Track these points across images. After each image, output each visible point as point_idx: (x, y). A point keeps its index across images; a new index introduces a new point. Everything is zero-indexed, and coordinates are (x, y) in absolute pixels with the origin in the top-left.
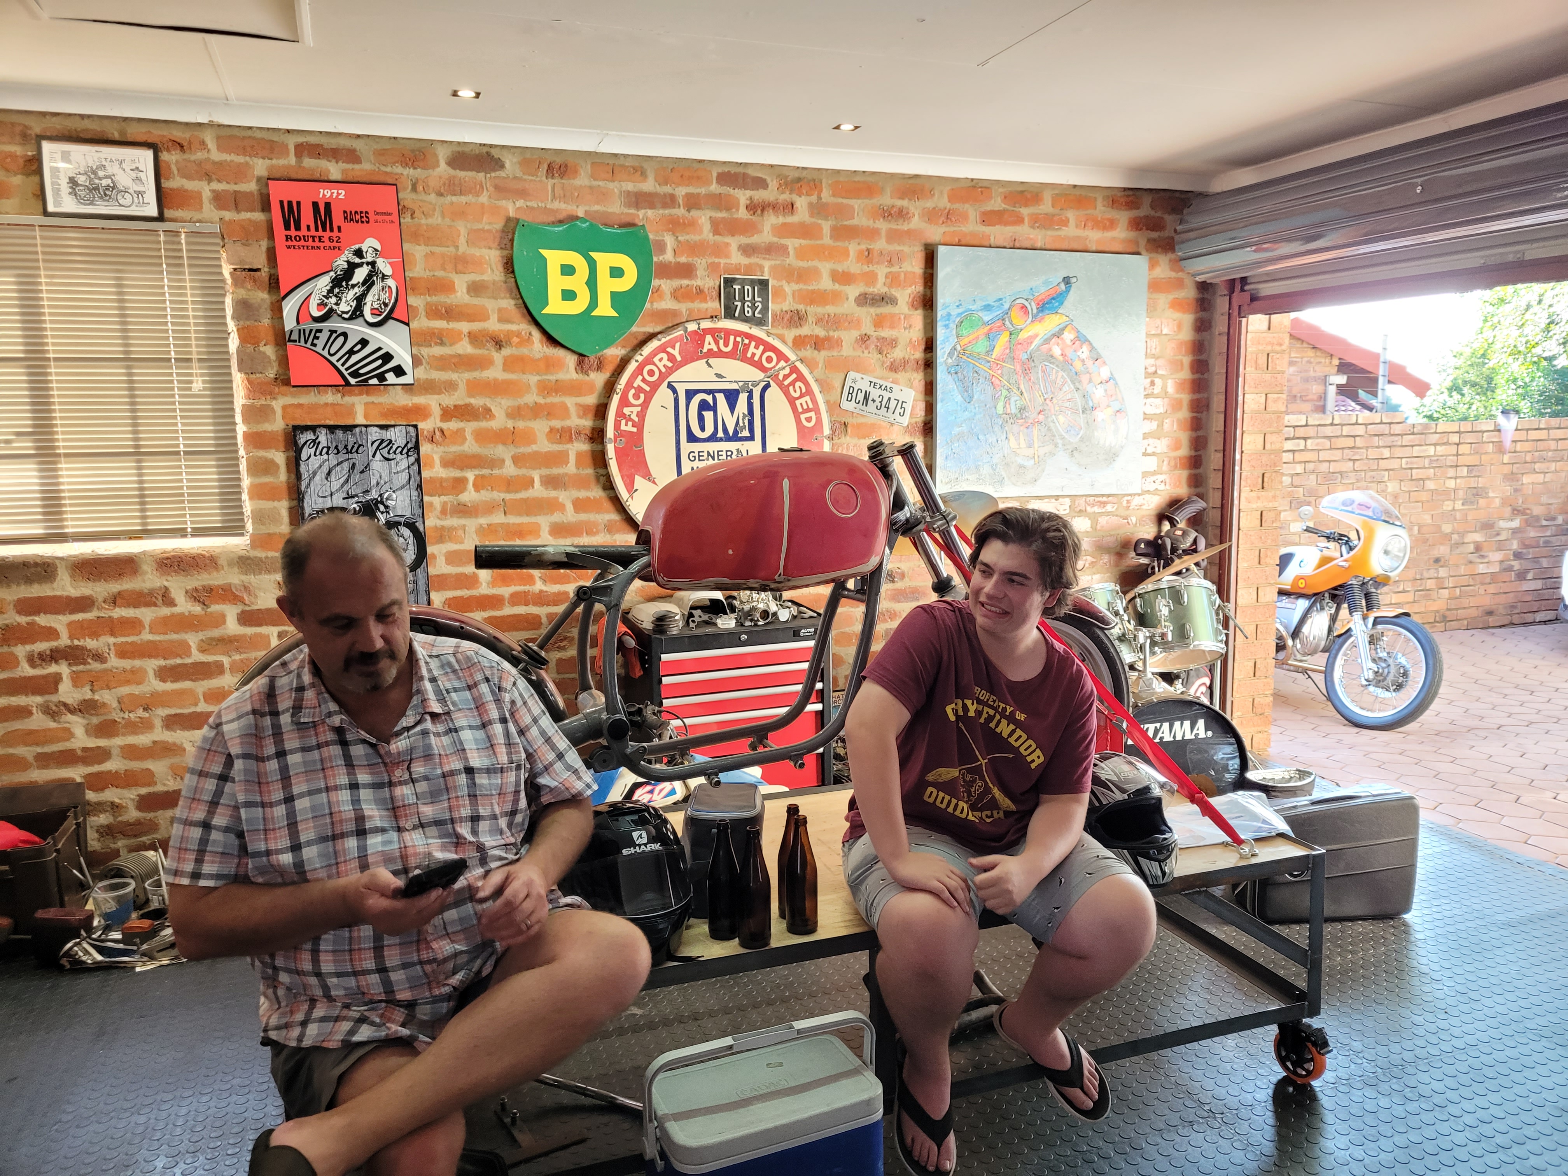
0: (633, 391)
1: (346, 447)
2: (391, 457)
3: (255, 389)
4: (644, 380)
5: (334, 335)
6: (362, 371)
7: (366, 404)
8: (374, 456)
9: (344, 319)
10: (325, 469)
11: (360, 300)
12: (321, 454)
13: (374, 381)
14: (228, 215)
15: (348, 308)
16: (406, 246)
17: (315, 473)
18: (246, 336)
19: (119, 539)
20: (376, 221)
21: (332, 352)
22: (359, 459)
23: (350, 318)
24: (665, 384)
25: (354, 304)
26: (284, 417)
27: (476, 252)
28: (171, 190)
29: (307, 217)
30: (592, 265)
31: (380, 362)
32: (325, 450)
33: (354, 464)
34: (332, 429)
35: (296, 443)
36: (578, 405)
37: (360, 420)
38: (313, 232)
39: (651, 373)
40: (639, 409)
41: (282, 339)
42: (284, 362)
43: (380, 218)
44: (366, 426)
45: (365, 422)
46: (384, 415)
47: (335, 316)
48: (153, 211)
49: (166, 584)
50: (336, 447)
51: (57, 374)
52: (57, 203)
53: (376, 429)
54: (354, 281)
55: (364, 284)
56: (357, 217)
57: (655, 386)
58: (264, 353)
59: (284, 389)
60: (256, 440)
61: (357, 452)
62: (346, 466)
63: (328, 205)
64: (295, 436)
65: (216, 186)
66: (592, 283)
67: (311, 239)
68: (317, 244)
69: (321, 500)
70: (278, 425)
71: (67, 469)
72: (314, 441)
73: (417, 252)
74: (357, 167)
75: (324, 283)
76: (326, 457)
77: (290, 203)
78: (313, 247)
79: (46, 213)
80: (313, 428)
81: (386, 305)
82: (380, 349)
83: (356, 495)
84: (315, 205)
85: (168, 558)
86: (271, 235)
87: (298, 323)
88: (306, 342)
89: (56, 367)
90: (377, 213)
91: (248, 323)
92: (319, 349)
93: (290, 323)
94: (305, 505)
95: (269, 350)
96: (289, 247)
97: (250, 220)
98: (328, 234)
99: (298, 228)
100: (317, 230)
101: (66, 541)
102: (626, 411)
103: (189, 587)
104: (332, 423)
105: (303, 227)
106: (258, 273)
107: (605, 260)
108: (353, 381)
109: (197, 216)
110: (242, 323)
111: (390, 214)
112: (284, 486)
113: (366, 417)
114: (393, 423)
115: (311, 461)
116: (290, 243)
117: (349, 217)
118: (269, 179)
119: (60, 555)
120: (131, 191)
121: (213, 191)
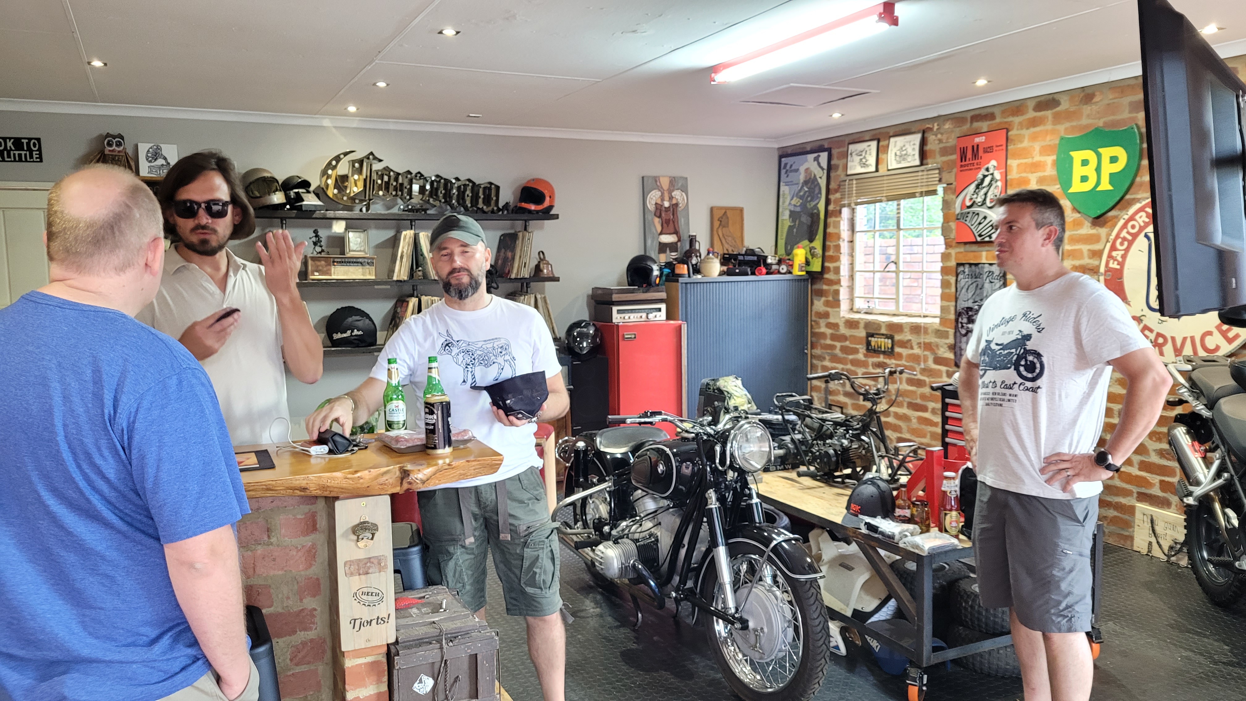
0: (1119, 240)
1: (975, 275)
2: (993, 281)
3: (948, 244)
4: (1128, 233)
5: (974, 215)
6: (983, 234)
7: (987, 251)
8: (986, 280)
9: (979, 206)
10: (966, 286)
12: (965, 278)
13: (988, 239)
15: (981, 200)
16: (1009, 162)
17: (962, 288)
18: (945, 218)
19: (898, 316)
20: (996, 150)
21: (972, 224)
22: (979, 281)
23: (982, 205)
24: (1143, 234)
25: (983, 197)
26: (956, 259)
27: (1042, 159)
28: (926, 151)
29: (969, 155)
30: (1099, 156)
32: (967, 276)
33: (978, 284)
34: (970, 265)
35: (957, 272)
36: (1089, 250)
37: (984, 261)
38: (971, 162)
39: (1133, 227)
40: (1123, 252)
41: (956, 218)
42: (956, 230)
43: (998, 148)
44: (984, 264)
47: (975, 205)
50: (972, 275)
52: (891, 165)
53: (987, 265)
54: (984, 185)
55: (988, 186)
56: (989, 150)
57: (1135, 236)
58: (950, 226)
59: (956, 244)
60: (944, 270)
61: (979, 277)
62: (975, 285)
63: (978, 146)
64: (958, 268)
66: (1098, 170)
67: (970, 165)
68: (972, 167)
69: (964, 302)
70: (952, 263)
72: (964, 271)
73: (1013, 163)
75: (973, 187)
76: (967, 280)
77: (964, 148)
78: (970, 169)
79: (889, 170)
80: (963, 265)
82: (991, 221)
84: (973, 147)
85: (913, 327)
86: (956, 166)
87: (961, 210)
88: (963, 220)
90: (997, 146)
91: (945, 211)
92: (967, 223)
93: (959, 210)
94: (958, 305)
95: (952, 225)
96: (961, 171)
97: (950, 159)
98: (976, 161)
99: (965, 160)
100: (973, 160)
102: (1114, 254)
104: (972, 262)
105: (967, 159)
107: (1107, 152)
108: (979, 239)
109: (934, 161)
110: (943, 211)
111: (1002, 145)
112: (952, 294)
115: (962, 282)
116: (962, 169)
117: (986, 150)
118: (958, 137)
120: (911, 155)
121: (940, 148)
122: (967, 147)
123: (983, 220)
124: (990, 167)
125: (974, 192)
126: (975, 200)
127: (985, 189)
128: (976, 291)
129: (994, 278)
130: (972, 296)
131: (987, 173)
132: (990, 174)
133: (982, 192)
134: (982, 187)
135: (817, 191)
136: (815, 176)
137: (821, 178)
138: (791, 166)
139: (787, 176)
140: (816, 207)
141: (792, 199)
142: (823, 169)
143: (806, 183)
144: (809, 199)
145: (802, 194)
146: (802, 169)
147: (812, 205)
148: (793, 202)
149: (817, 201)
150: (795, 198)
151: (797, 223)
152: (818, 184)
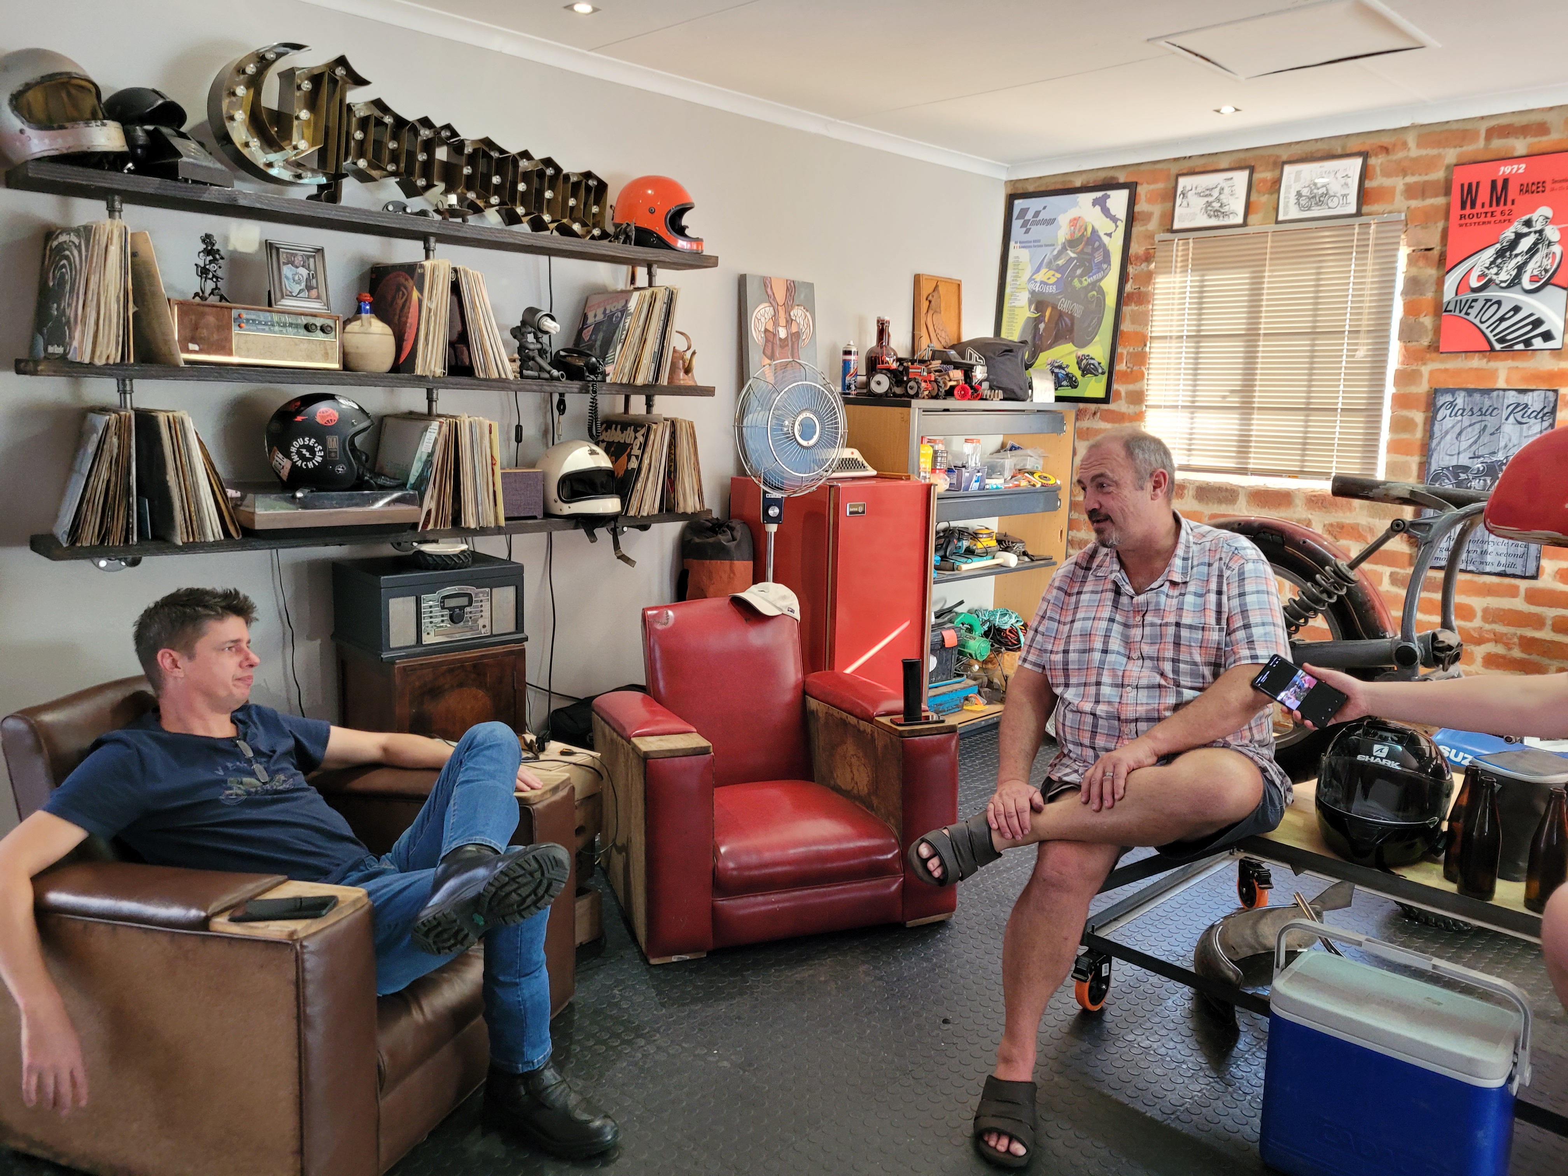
1: (1480, 410)
2: (1524, 420)
3: (1412, 356)
7: (1510, 368)
8: (1507, 419)
11: (1520, 268)
12: (1456, 415)
13: (1521, 346)
14: (1414, 203)
15: (1508, 277)
18: (1411, 309)
20: (1552, 190)
21: (1484, 319)
22: (1491, 422)
23: (1508, 287)
26: (1429, 381)
28: (1373, 188)
29: (1484, 195)
31: (1530, 327)
33: (1485, 426)
34: (1470, 392)
35: (1434, 405)
37: (1501, 384)
38: (1487, 209)
41: (1440, 309)
42: (1437, 331)
43: (1557, 185)
44: (1504, 390)
45: (1505, 386)
46: (1526, 379)
47: (1493, 286)
48: (1352, 209)
49: (1310, 516)
51: (1264, 346)
54: (1518, 251)
56: (1533, 188)
58: (1423, 323)
59: (1435, 355)
60: (1401, 401)
61: (1491, 414)
62: (1477, 427)
63: (1506, 181)
65: (1410, 179)
68: (1489, 219)
69: (1448, 458)
70: (1423, 388)
71: (1258, 419)
74: (1544, 139)
76: (1460, 418)
77: (1470, 185)
78: (1484, 223)
81: (1546, 271)
82: (1531, 315)
83: (1482, 456)
84: (1494, 183)
86: (1447, 218)
88: (1460, 311)
89: (1264, 341)
90: (1554, 182)
91: (1414, 297)
92: (1471, 318)
95: (1427, 321)
96: (1461, 225)
97: (1432, 205)
99: (1473, 206)
101: (1246, 474)
104: (1472, 386)
105: (1479, 205)
106: (1431, 252)
108: (1498, 347)
109: (1388, 207)
110: (1409, 297)
112: (1419, 443)
113: (1507, 381)
114: (1534, 387)
115: (1446, 421)
116: (1463, 221)
118: (1456, 165)
119: (1242, 484)
120: (1338, 195)
121: (1406, 184)
122: (1478, 184)
123: (1512, 313)
124: (1534, 219)
125: (1492, 263)
126: (1494, 277)
127: (1519, 259)
128: (1479, 437)
129: (1529, 417)
130: (1471, 446)
131: (1525, 230)
132: (1535, 232)
133: (1513, 263)
134: (1511, 255)
135: (1098, 257)
136: (1094, 231)
137: (1109, 235)
138: (1037, 214)
139: (1027, 232)
140: (1095, 285)
141: (1038, 270)
142: (1114, 220)
143: (1071, 243)
144: (1079, 272)
145: (1060, 262)
146: (1064, 221)
147: (1085, 283)
148: (1039, 277)
149: (1100, 275)
150: (1044, 270)
151: (1048, 314)
152: (1103, 246)
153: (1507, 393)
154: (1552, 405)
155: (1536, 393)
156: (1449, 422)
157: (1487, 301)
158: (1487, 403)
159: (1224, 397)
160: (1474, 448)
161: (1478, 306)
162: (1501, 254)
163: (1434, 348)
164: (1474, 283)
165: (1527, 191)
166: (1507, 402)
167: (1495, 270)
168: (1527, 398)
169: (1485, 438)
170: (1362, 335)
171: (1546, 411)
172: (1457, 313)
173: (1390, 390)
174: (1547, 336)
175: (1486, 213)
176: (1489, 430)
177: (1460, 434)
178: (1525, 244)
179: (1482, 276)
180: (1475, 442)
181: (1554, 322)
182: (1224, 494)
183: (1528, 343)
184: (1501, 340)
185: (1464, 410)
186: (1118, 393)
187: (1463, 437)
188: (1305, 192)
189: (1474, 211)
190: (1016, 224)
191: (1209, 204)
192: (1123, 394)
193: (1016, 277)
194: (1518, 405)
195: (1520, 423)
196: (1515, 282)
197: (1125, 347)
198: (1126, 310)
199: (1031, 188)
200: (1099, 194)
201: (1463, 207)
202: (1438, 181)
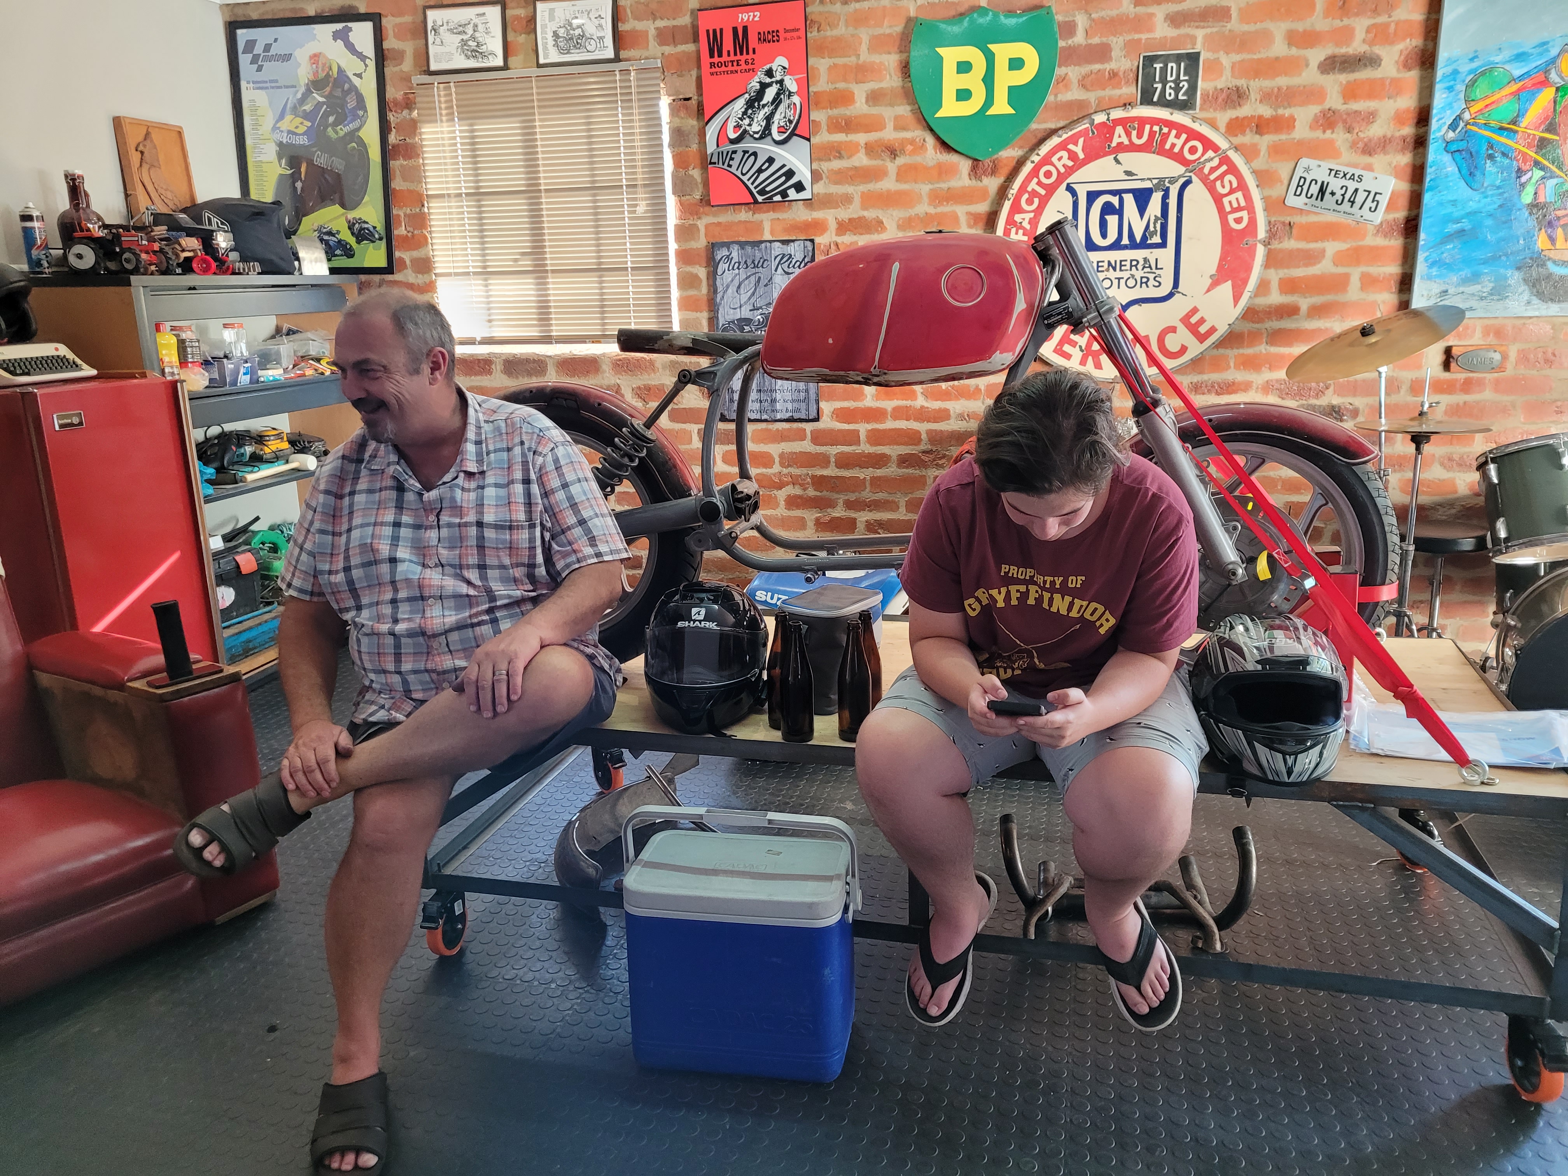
0: (1026, 196)
1: (753, 262)
2: (790, 271)
3: (688, 210)
4: (1039, 183)
5: (747, 155)
6: (768, 189)
7: (772, 220)
8: (776, 270)
9: (756, 139)
10: (736, 283)
11: (769, 119)
12: (733, 269)
13: (778, 198)
14: (668, 50)
15: (759, 128)
16: (811, 61)
17: (728, 287)
18: (680, 162)
19: (585, 342)
20: (785, 39)
21: (744, 172)
22: (763, 273)
23: (761, 138)
24: (1064, 185)
25: (764, 124)
26: (706, 236)
27: (876, 58)
28: (627, 32)
29: (728, 43)
30: (990, 58)
31: (784, 178)
32: (737, 265)
33: (760, 278)
34: (742, 245)
35: (714, 259)
36: (969, 214)
37: (767, 236)
38: (732, 58)
39: (1048, 174)
40: (1032, 215)
41: (706, 162)
42: (706, 183)
43: (788, 35)
44: (770, 242)
45: (771, 238)
46: (787, 230)
47: (748, 137)
48: (610, 54)
49: (618, 381)
50: (746, 262)
51: (547, 203)
52: (545, 57)
53: (778, 244)
54: (764, 102)
55: (772, 103)
56: (770, 37)
57: (1051, 190)
58: (692, 176)
59: (707, 209)
60: (685, 257)
61: (762, 266)
62: (753, 279)
63: (745, 29)
64: (713, 252)
65: (660, 24)
66: (989, 80)
67: (730, 64)
68: (735, 68)
69: (732, 311)
70: (700, 243)
71: (554, 283)
72: (728, 257)
73: (820, 64)
75: (739, 105)
76: (737, 271)
77: (715, 31)
78: (732, 72)
79: (539, 66)
80: (727, 245)
81: (791, 122)
82: (784, 166)
83: (761, 308)
84: (735, 30)
85: (620, 360)
86: (699, 67)
87: (718, 146)
88: (723, 164)
89: (546, 198)
90: (786, 31)
91: (681, 149)
92: (733, 170)
93: (711, 147)
94: (720, 315)
95: (696, 174)
96: (712, 74)
97: (684, 52)
98: (745, 56)
99: (720, 55)
100: (735, 54)
101: (551, 343)
102: (1018, 218)
103: (634, 386)
104: (743, 239)
105: (725, 53)
106: (690, 102)
107: (1003, 52)
108: (760, 199)
109: (645, 53)
110: (676, 149)
111: (798, 30)
112: (705, 298)
113: (772, 234)
114: (794, 238)
115: (726, 276)
116: (713, 70)
117: (763, 38)
118: (699, 10)
119: (549, 354)
120: (595, 37)
121: (657, 29)
122: (721, 30)
123: (767, 164)
124: (774, 69)
125: (745, 113)
126: (748, 128)
127: (766, 109)
128: (755, 289)
129: (793, 266)
130: (749, 298)
131: (768, 80)
132: (777, 82)
133: (761, 114)
134: (759, 105)
135: (351, 103)
136: (340, 70)
137: (359, 76)
138: (267, 48)
139: (260, 69)
140: (353, 135)
141: (282, 117)
142: (362, 57)
143: (317, 84)
144: (331, 119)
145: (308, 107)
146: (302, 56)
147: (341, 133)
148: (285, 124)
149: (357, 124)
150: (289, 117)
151: (303, 169)
152: (354, 89)
153: (773, 244)
154: (810, 254)
155: (797, 243)
156: (728, 276)
157: (745, 152)
158: (758, 255)
159: (516, 260)
160: (752, 300)
161: (738, 157)
162: (750, 104)
163: (706, 201)
164: (732, 135)
165: (764, 40)
166: (774, 253)
167: (747, 121)
168: (791, 249)
169: (761, 290)
170: (639, 189)
171: (806, 260)
172: (721, 165)
173: (673, 246)
174: (799, 187)
175: (732, 62)
176: (764, 281)
177: (739, 287)
178: (770, 94)
179: (738, 127)
180: (753, 294)
181: (803, 174)
182: (531, 365)
183: (784, 194)
184: (762, 192)
185: (739, 263)
186: (402, 261)
187: (742, 291)
188: (561, 33)
189: (722, 60)
190: (244, 60)
191: (464, 43)
192: (408, 262)
193: (256, 125)
194: (784, 256)
195: (788, 273)
196: (766, 132)
197: (401, 208)
198: (395, 164)
199: (255, 16)
200: (339, 26)
201: (712, 56)
202: (686, 26)
